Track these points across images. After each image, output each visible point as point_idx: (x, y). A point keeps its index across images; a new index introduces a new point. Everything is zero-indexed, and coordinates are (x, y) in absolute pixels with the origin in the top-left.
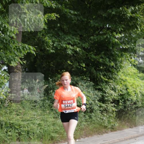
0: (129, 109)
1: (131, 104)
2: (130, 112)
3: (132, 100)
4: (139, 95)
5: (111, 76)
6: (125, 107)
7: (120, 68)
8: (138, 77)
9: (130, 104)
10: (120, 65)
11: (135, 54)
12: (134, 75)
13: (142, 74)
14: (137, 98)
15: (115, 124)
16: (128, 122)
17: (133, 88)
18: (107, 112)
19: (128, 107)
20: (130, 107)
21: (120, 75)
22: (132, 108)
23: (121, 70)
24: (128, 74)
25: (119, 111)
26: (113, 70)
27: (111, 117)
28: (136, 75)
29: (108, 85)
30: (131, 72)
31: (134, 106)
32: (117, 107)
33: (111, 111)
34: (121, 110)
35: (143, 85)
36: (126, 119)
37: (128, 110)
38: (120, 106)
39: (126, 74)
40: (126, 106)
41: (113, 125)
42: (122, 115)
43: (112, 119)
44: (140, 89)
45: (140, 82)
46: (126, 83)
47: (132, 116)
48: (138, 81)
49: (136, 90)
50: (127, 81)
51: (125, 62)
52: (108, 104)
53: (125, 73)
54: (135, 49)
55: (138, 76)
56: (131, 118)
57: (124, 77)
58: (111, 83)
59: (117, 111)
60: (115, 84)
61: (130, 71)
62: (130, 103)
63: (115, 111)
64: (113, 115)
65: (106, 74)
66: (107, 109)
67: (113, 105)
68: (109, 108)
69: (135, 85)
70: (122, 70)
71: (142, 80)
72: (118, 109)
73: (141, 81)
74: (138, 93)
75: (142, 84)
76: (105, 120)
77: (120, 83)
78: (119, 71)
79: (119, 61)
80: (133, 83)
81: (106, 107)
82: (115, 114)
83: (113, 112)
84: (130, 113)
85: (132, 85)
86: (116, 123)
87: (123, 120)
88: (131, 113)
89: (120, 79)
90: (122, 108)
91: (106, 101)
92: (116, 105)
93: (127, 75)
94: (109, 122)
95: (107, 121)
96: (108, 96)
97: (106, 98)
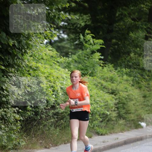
0: (43, 116)
1: (47, 108)
2: (45, 121)
3: (47, 101)
4: (60, 94)
5: (11, 61)
6: (36, 114)
7: (26, 47)
8: (58, 64)
9: (45, 109)
10: (27, 42)
11: (52, 25)
12: (51, 60)
13: (65, 58)
14: (56, 98)
15: (20, 143)
16: (42, 139)
17: (50, 81)
18: (5, 123)
19: (42, 114)
20: (45, 114)
21: (28, 60)
22: (49, 115)
23: (28, 51)
24: (41, 57)
25: (27, 120)
26: (14, 51)
27: (13, 130)
28: (54, 60)
29: (7, 77)
30: (46, 54)
31: (53, 111)
32: (23, 113)
33: (12, 119)
34: (30, 118)
35: (66, 77)
36: (39, 133)
37: (41, 118)
38: (27, 112)
39: (37, 59)
40: (38, 111)
41: (17, 143)
42: (32, 128)
43: (14, 134)
44: (62, 84)
45: (61, 71)
46: (37, 74)
47: (49, 129)
48: (57, 69)
49: (55, 85)
50: (39, 70)
51: (35, 37)
52: (8, 108)
53: (36, 56)
54: (51, 15)
55: (58, 62)
56: (47, 132)
57: (33, 64)
58: (12, 72)
59: (23, 121)
60: (19, 75)
61: (45, 52)
62: (45, 107)
63: (20, 120)
64: (17, 126)
65: (3, 57)
66: (5, 117)
67: (16, 110)
68: (9, 115)
69: (53, 77)
70: (31, 51)
71: (65, 68)
72: (25, 116)
73: (63, 69)
74: (57, 91)
75: (64, 75)
76: (2, 135)
77: (27, 72)
78: (25, 52)
79: (24, 36)
80: (50, 74)
81: (3, 113)
82: (19, 125)
83: (17, 122)
84: (45, 123)
85: (48, 76)
86: (22, 140)
87: (33, 135)
88: (48, 124)
89: (27, 66)
90: (32, 115)
91: (5, 103)
92: (20, 110)
93: (40, 60)
94: (9, 139)
95: (6, 138)
96: (7, 95)
97: (4, 99)
